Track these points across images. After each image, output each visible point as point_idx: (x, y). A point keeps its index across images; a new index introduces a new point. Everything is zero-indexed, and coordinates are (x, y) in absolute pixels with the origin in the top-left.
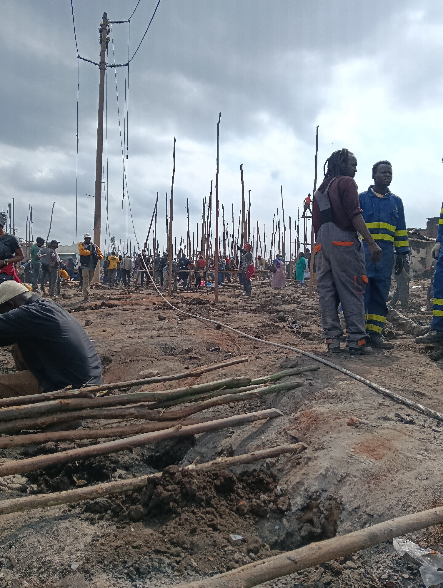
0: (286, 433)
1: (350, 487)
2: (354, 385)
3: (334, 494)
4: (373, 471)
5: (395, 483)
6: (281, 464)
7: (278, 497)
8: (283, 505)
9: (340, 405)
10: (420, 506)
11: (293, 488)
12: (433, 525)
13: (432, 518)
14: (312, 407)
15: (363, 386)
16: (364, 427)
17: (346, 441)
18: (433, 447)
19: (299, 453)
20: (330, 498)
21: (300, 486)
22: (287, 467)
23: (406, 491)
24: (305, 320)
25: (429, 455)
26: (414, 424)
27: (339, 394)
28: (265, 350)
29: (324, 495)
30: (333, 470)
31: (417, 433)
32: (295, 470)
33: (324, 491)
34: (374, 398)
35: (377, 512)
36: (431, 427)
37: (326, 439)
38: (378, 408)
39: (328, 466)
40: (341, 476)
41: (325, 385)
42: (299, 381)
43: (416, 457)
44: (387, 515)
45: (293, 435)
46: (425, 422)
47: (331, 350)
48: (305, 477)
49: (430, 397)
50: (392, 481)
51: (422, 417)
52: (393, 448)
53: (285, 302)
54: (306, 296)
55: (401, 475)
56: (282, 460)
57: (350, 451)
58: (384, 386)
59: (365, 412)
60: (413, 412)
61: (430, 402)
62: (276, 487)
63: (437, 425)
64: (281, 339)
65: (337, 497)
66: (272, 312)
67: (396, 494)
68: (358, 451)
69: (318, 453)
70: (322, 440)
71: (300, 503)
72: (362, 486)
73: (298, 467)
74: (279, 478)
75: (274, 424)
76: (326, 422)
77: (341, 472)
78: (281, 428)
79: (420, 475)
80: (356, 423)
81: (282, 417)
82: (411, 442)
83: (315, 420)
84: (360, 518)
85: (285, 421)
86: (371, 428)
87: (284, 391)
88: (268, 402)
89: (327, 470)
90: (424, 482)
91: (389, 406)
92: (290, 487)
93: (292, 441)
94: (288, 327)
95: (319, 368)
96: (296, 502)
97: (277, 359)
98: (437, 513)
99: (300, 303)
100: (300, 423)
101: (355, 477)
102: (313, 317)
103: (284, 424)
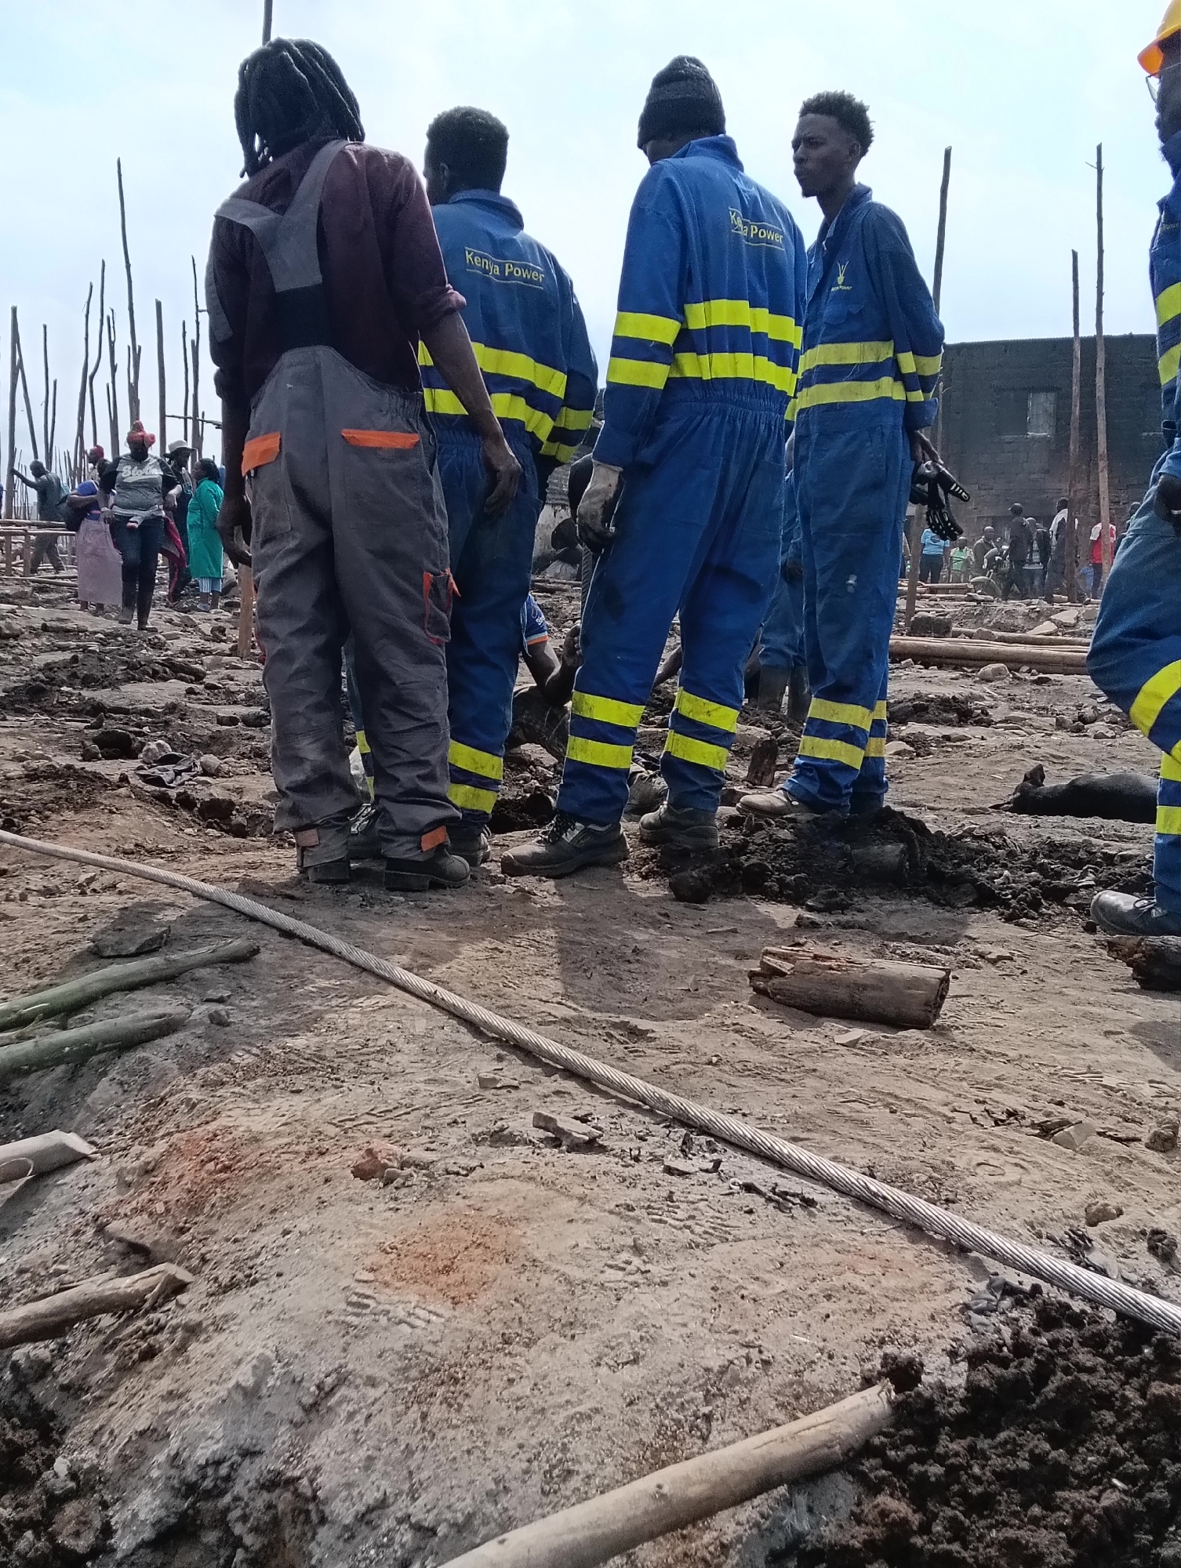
0: (101, 1230)
1: (350, 1427)
2: (390, 1011)
3: (286, 1462)
4: (442, 1349)
5: (522, 1388)
6: (78, 1362)
7: (55, 1501)
8: (77, 1534)
9: (330, 1098)
10: (609, 1470)
11: (123, 1458)
12: (652, 1536)
13: (646, 1512)
14: (217, 1114)
15: (426, 1015)
16: (418, 1178)
17: (344, 1242)
18: (662, 1233)
19: (153, 1309)
20: (273, 1483)
21: (151, 1446)
22: (102, 1374)
23: (560, 1418)
24: (215, 748)
25: (649, 1267)
26: (603, 1149)
27: (329, 1053)
28: (36, 881)
29: (250, 1472)
30: (288, 1364)
31: (609, 1183)
32: (131, 1383)
33: (249, 1454)
34: (462, 1057)
35: (449, 1515)
36: (655, 1159)
37: (264, 1241)
38: (476, 1099)
39: (268, 1353)
40: (318, 1387)
41: (278, 1019)
42: (168, 1010)
43: (602, 1278)
44: (485, 1523)
45: (131, 1237)
46: (642, 1139)
47: (310, 873)
48: (172, 1406)
49: (665, 1041)
50: (511, 1381)
51: (632, 1121)
52: (521, 1253)
53: (136, 672)
54: (226, 647)
55: (544, 1357)
56: (82, 1344)
57: (359, 1281)
58: (503, 1007)
59: (427, 1116)
60: (599, 1100)
61: (663, 1059)
62: (49, 1462)
63: (683, 1151)
64: (111, 833)
65: (297, 1473)
66: (77, 712)
67: (521, 1434)
68: (388, 1278)
69: (229, 1304)
70: (251, 1248)
71: (151, 1518)
72: (399, 1415)
73: (147, 1367)
74: (66, 1423)
75: (53, 1198)
76: (269, 1172)
77: (318, 1369)
78: (82, 1213)
79: (612, 1348)
80: (385, 1166)
81: (89, 1167)
82: (587, 1221)
83: (226, 1169)
84: (387, 1546)
85: (100, 1182)
86: (442, 1179)
87: (102, 1056)
88: (34, 1107)
89: (263, 1368)
90: (627, 1374)
91: (516, 1088)
92: (112, 1454)
93: (126, 1264)
94: (144, 778)
95: (257, 951)
96: (135, 1515)
97: (81, 920)
98: (666, 1490)
99: (199, 677)
100: (164, 1183)
101: (372, 1382)
102: (251, 738)
103: (98, 1194)
